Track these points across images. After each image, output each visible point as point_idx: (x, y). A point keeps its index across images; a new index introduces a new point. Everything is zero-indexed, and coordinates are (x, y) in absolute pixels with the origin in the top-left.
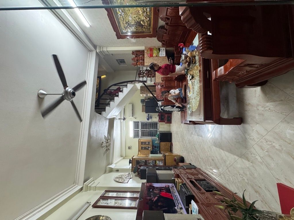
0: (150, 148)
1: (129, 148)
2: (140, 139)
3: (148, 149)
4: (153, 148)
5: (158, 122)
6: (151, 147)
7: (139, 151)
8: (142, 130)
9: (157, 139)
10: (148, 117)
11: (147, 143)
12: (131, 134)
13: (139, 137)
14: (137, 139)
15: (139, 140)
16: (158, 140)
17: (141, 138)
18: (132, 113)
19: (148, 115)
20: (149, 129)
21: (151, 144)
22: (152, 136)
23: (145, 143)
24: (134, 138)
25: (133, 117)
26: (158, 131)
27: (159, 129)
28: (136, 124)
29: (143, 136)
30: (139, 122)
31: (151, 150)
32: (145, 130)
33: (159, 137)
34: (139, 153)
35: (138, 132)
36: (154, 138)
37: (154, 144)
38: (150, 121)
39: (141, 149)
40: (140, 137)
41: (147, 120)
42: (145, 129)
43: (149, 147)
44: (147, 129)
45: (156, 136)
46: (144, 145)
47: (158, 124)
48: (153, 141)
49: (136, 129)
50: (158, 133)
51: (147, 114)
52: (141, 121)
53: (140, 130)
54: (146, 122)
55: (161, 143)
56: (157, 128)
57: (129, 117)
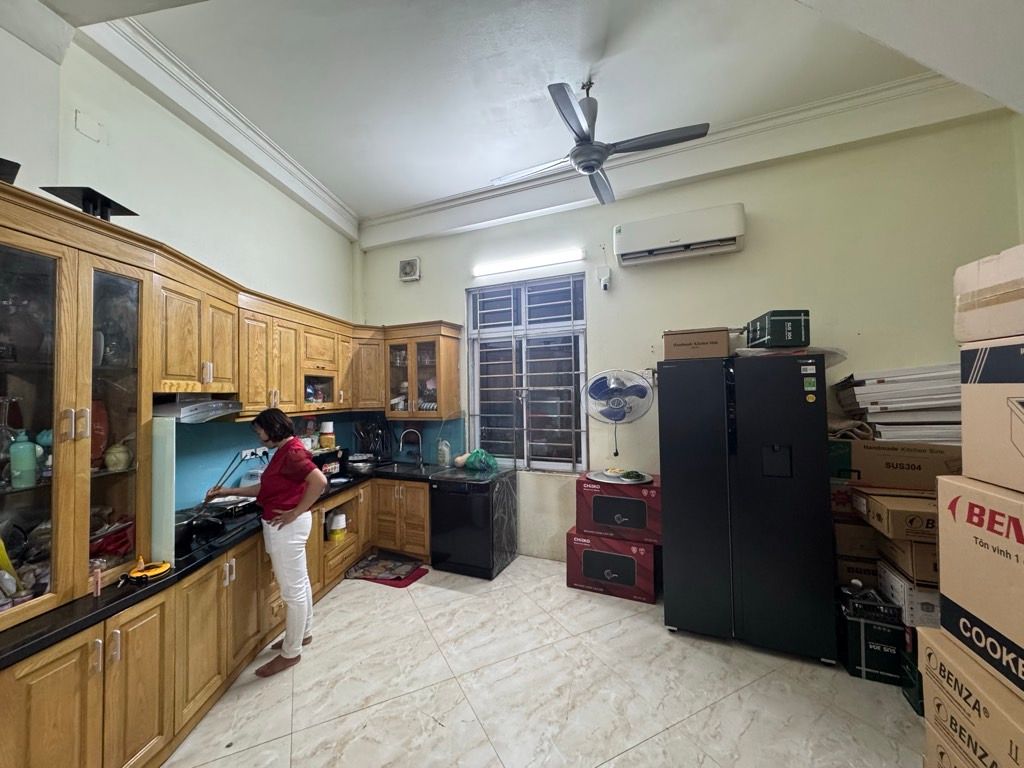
0: (406, 407)
1: (410, 264)
2: (464, 337)
3: (395, 394)
4: (402, 424)
5: (582, 467)
6: (409, 415)
7: (385, 330)
8: (519, 344)
9: (461, 460)
10: (622, 391)
11: (430, 386)
12: (492, 270)
13: (475, 327)
14: (459, 312)
15: (458, 328)
16: (453, 467)
17: (471, 341)
18: (651, 252)
19: (640, 392)
20: (532, 395)
21: (423, 416)
22: (484, 421)
23: (429, 370)
24: (468, 291)
25: (614, 263)
26: (519, 463)
27: (529, 469)
28: (565, 295)
30: (579, 315)
31: (389, 415)
32: (520, 369)
33: (475, 469)
34: (368, 334)
35: (506, 315)
36: (473, 431)
37: (431, 433)
38: (591, 406)
39: (393, 347)
40: (474, 333)
41: (593, 377)
42: (532, 367)
44: (533, 381)
46: (420, 366)
47: (568, 466)
48: (453, 425)
49: (531, 299)
50: (504, 463)
51: (647, 381)
52: (585, 331)
53: (520, 331)
54: (577, 369)
55: (426, 486)
56: (536, 455)
57: (619, 231)
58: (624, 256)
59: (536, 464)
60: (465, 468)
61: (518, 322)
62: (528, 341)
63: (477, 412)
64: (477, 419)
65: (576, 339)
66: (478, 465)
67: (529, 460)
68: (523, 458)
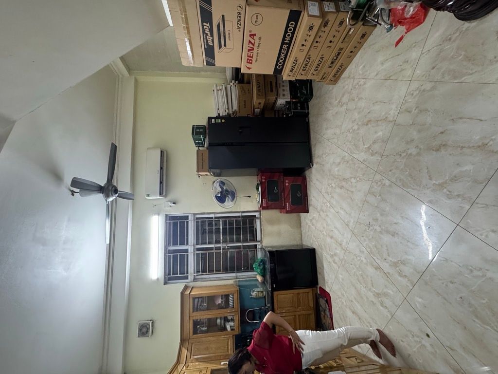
0: (232, 320)
1: (140, 330)
2: (192, 284)
3: (225, 329)
4: (243, 322)
5: (257, 214)
6: (237, 318)
7: (183, 341)
8: (198, 249)
9: (259, 278)
11: (219, 301)
12: (155, 268)
13: (187, 278)
14: (177, 287)
15: (186, 288)
16: (263, 283)
17: (195, 280)
18: (161, 183)
19: (222, 183)
20: (225, 241)
21: (237, 306)
22: (239, 270)
23: (211, 299)
24: (165, 283)
26: (259, 247)
27: (261, 241)
28: (175, 224)
29: (204, 271)
30: (187, 217)
31: (237, 332)
32: (211, 249)
33: (264, 269)
34: (185, 352)
35: (182, 258)
36: (244, 275)
37: (247, 304)
38: (229, 209)
39: (195, 332)
40: (191, 278)
42: (211, 242)
43: (226, 320)
44: (218, 242)
45: (252, 270)
46: (208, 309)
47: (258, 221)
48: (242, 290)
49: (175, 244)
50: (260, 255)
52: (195, 214)
53: (191, 249)
54: (212, 218)
55: (275, 293)
56: (254, 237)
57: (148, 195)
58: (161, 194)
59: (259, 239)
60: (264, 276)
61: (187, 251)
62: (197, 244)
63: (234, 274)
64: (239, 274)
65: (197, 218)
66: (262, 267)
67: (257, 241)
68: (256, 245)
